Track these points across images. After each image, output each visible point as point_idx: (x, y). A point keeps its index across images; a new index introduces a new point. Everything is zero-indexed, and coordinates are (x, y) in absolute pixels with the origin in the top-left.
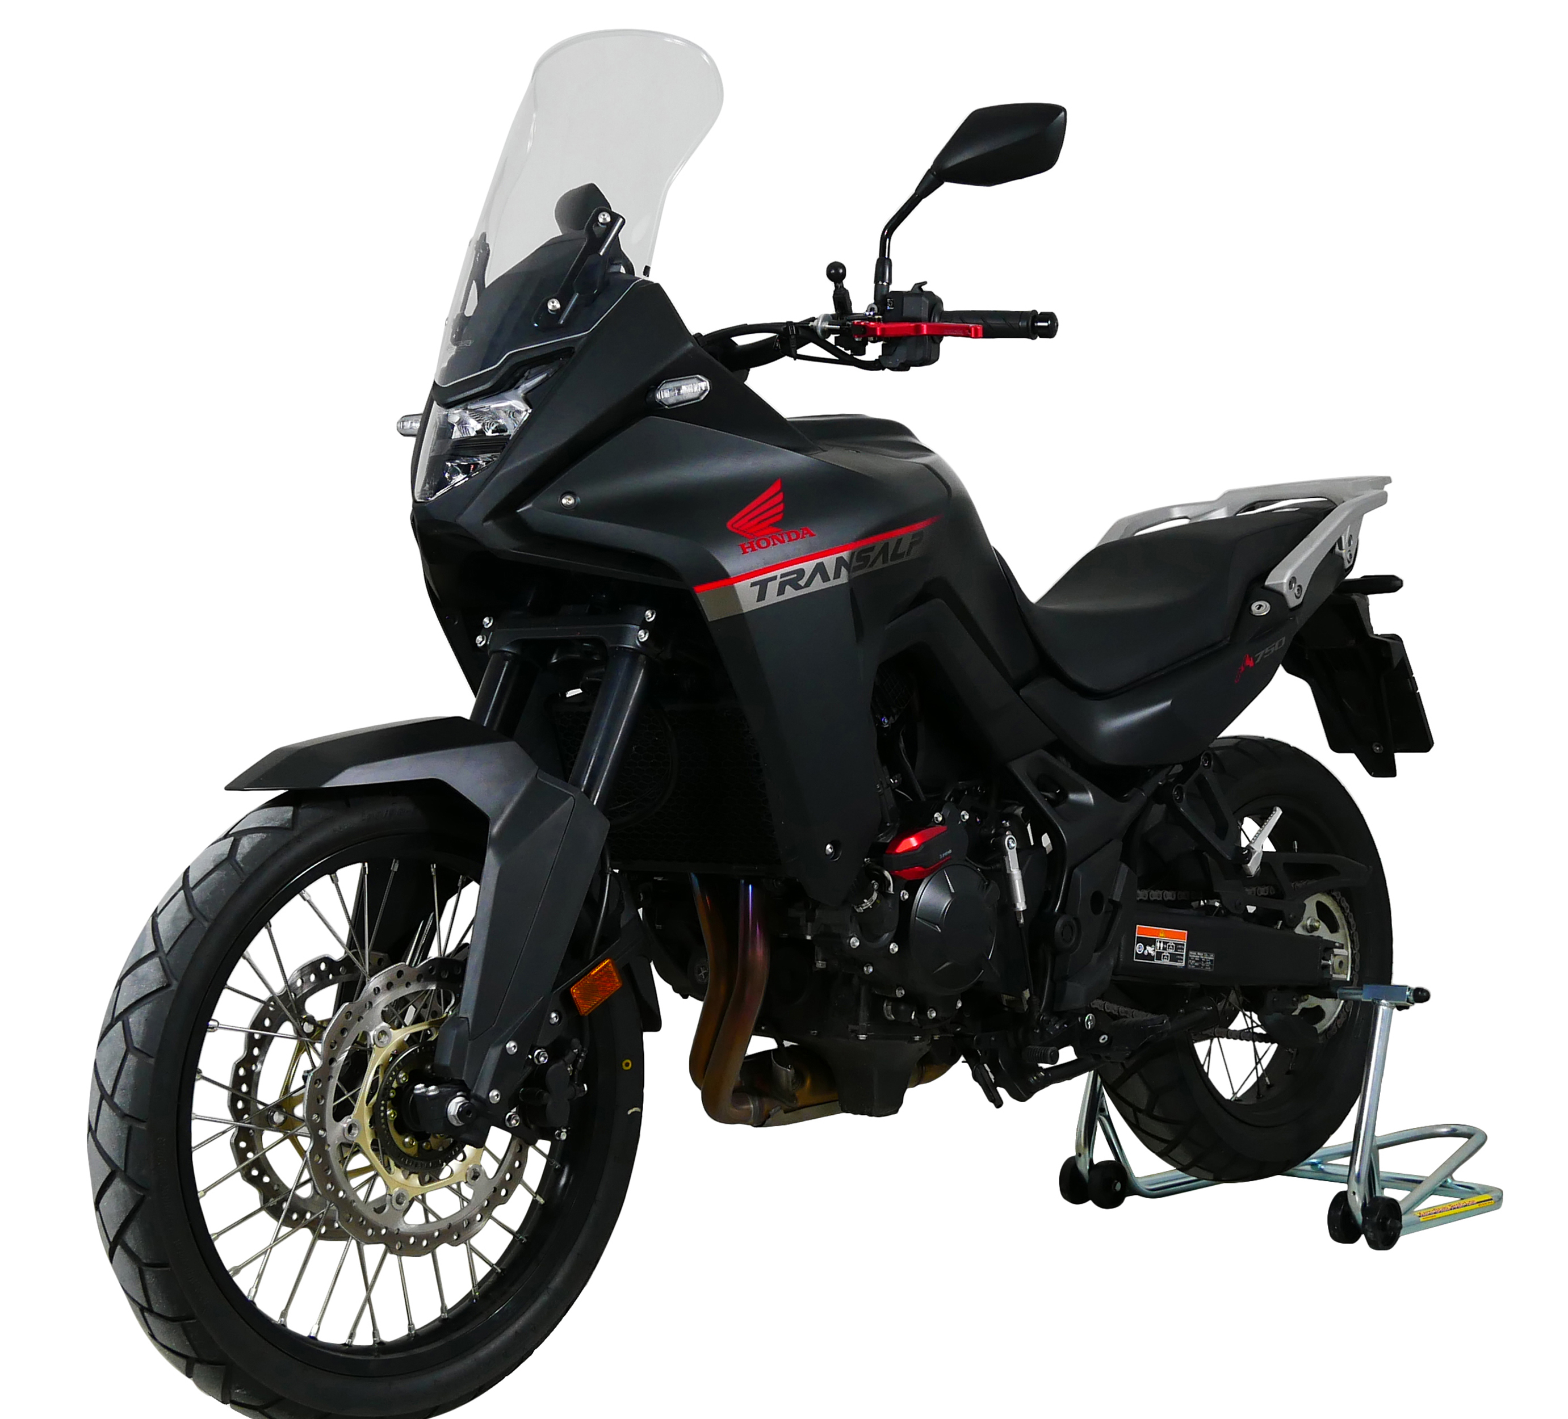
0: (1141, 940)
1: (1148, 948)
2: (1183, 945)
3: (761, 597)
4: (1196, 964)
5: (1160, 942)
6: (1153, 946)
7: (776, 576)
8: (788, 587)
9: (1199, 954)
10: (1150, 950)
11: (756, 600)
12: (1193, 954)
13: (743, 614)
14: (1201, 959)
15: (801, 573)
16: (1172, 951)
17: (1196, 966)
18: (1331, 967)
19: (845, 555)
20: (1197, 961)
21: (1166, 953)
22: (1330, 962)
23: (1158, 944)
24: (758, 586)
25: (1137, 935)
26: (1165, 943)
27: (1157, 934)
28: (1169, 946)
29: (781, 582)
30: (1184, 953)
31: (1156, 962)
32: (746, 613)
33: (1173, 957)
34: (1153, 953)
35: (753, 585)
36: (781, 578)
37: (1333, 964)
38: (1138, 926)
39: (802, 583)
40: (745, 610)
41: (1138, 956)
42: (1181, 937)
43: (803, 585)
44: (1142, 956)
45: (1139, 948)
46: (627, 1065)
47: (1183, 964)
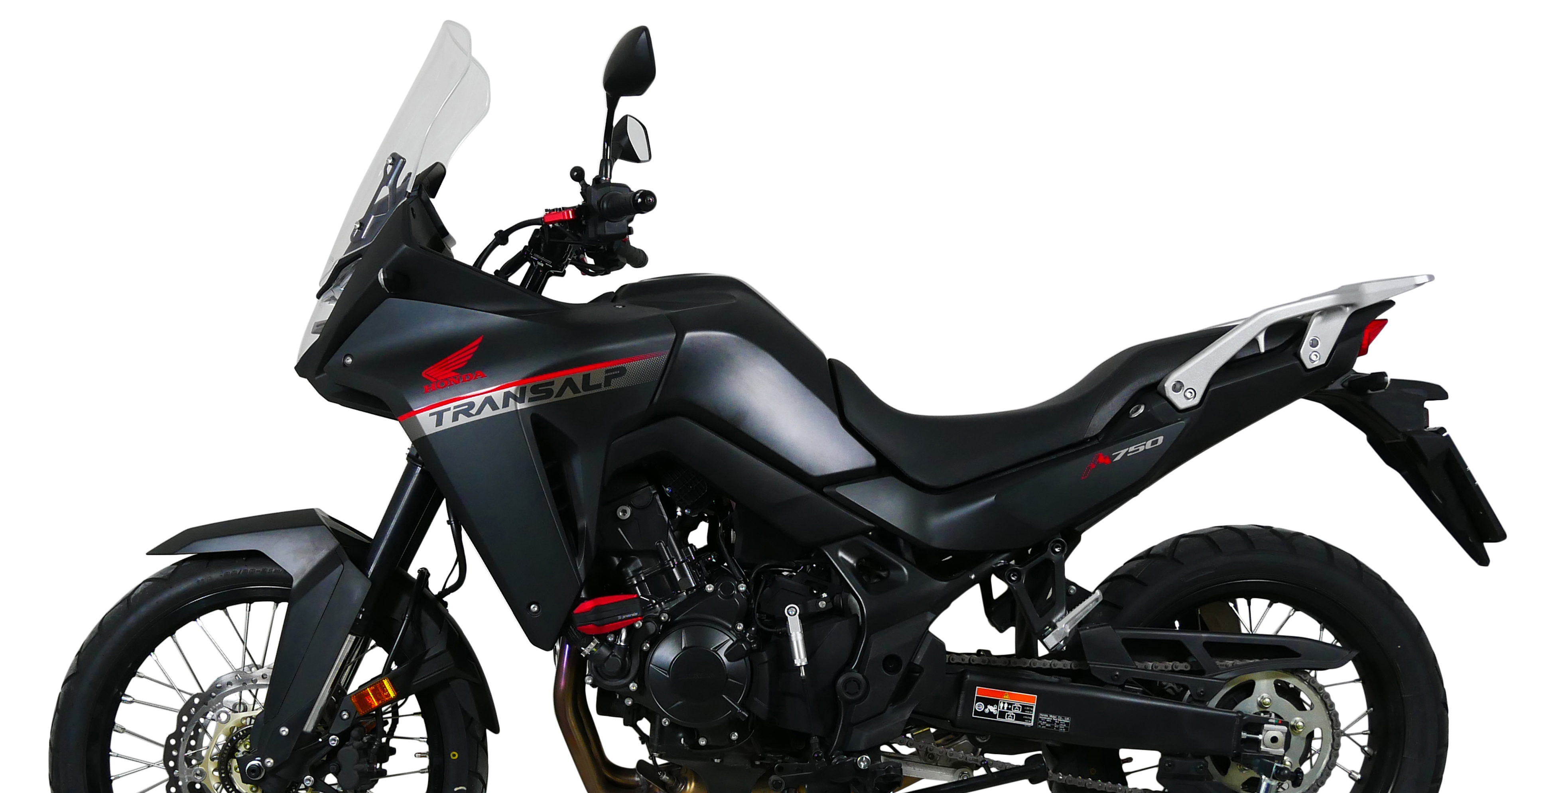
0: (979, 699)
1: (989, 707)
2: (1032, 707)
3: (439, 422)
4: (1047, 725)
5: (1004, 703)
6: (995, 705)
7: (450, 408)
8: (461, 415)
9: (1051, 716)
10: (992, 709)
11: (435, 425)
12: (1043, 716)
13: (426, 436)
14: (1053, 722)
15: (472, 405)
16: (1016, 711)
17: (1047, 727)
18: (1262, 741)
19: (512, 389)
20: (1048, 723)
21: (1011, 713)
22: (1260, 737)
23: (1002, 705)
24: (436, 416)
25: (976, 695)
26: (1009, 704)
27: (1002, 695)
28: (1014, 707)
29: (454, 412)
30: (1033, 715)
31: (998, 719)
32: (428, 435)
33: (1019, 717)
34: (995, 712)
35: (431, 415)
36: (454, 409)
37: (1263, 739)
38: (977, 687)
39: (473, 411)
40: (427, 434)
41: (977, 713)
42: (1032, 700)
43: (474, 413)
44: (982, 713)
45: (979, 707)
46: (454, 755)
47: (1032, 724)
